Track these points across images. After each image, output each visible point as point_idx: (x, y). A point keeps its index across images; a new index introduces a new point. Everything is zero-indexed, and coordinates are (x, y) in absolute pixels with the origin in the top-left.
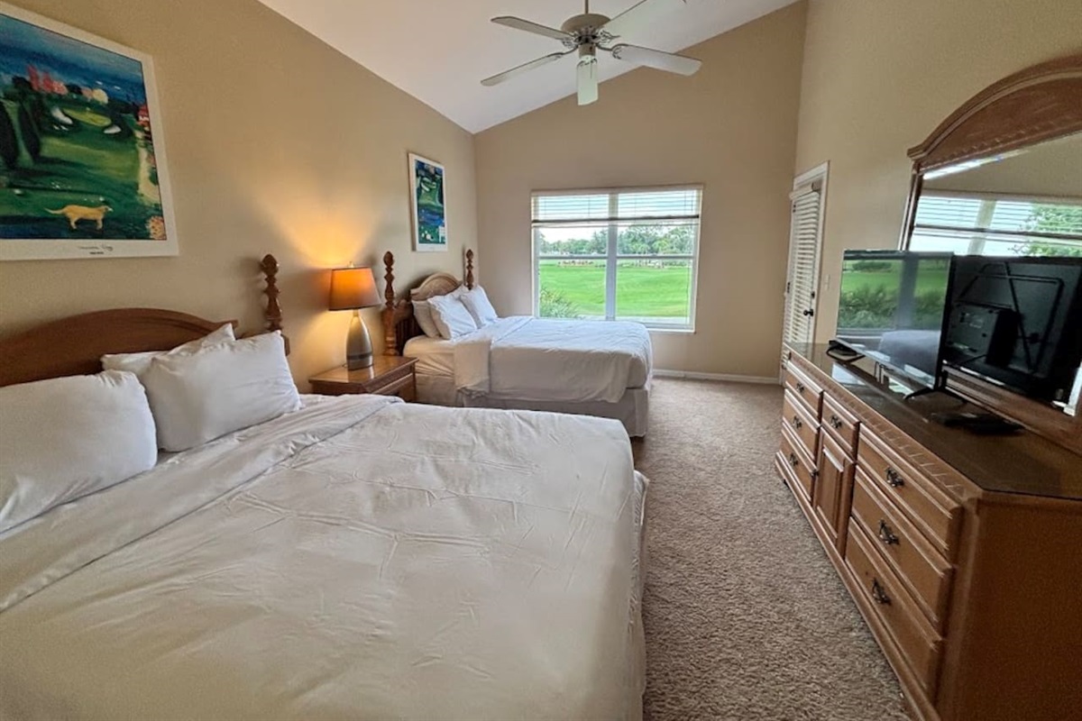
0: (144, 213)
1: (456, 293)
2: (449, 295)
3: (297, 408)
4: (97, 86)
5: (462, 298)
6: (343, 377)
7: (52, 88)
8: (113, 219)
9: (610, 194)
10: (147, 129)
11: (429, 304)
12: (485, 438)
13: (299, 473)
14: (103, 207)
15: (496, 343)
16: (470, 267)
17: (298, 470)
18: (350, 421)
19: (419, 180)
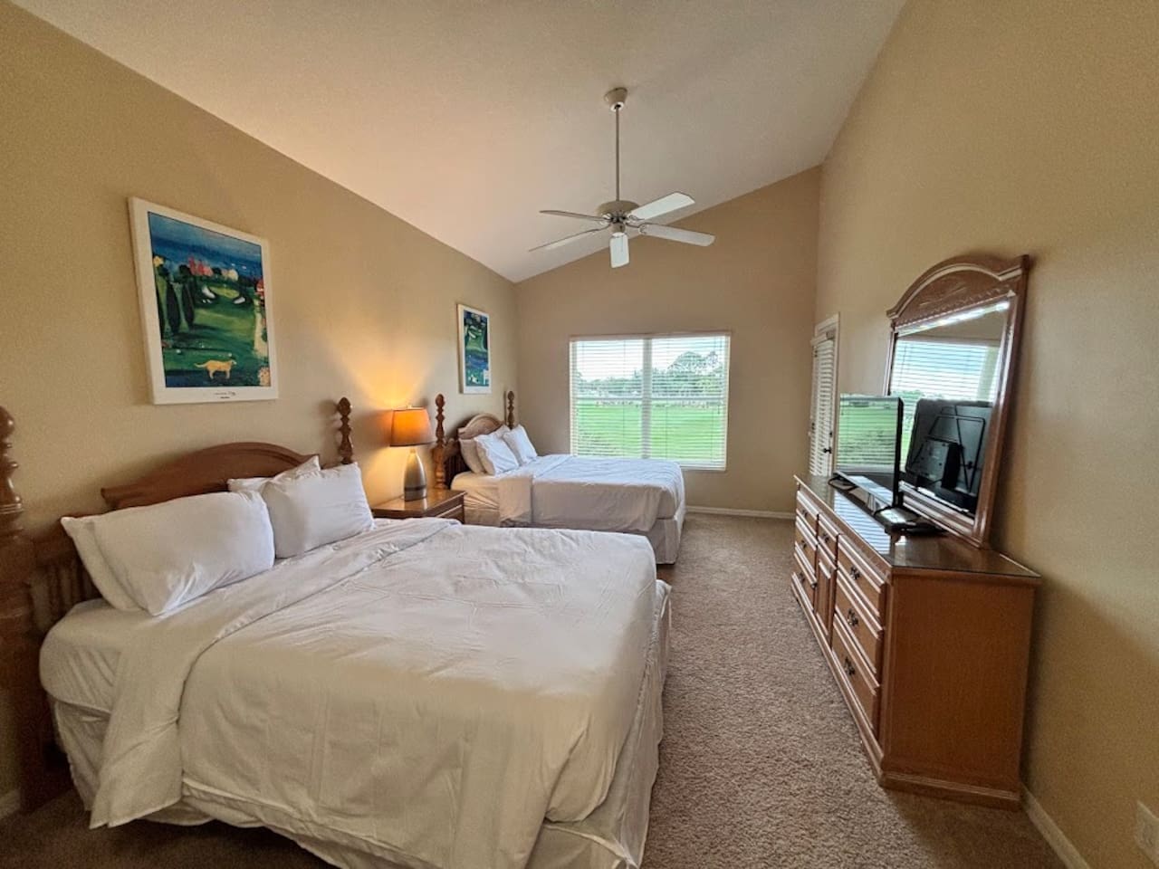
0: (257, 364)
1: (498, 433)
2: (493, 434)
3: (372, 529)
4: (232, 268)
5: (505, 436)
6: (400, 506)
7: (203, 272)
8: (238, 371)
9: (644, 339)
10: (262, 298)
11: (475, 442)
12: (533, 548)
13: (390, 571)
14: (231, 362)
15: (537, 479)
16: (511, 408)
17: (388, 569)
18: (419, 536)
19: (466, 328)
